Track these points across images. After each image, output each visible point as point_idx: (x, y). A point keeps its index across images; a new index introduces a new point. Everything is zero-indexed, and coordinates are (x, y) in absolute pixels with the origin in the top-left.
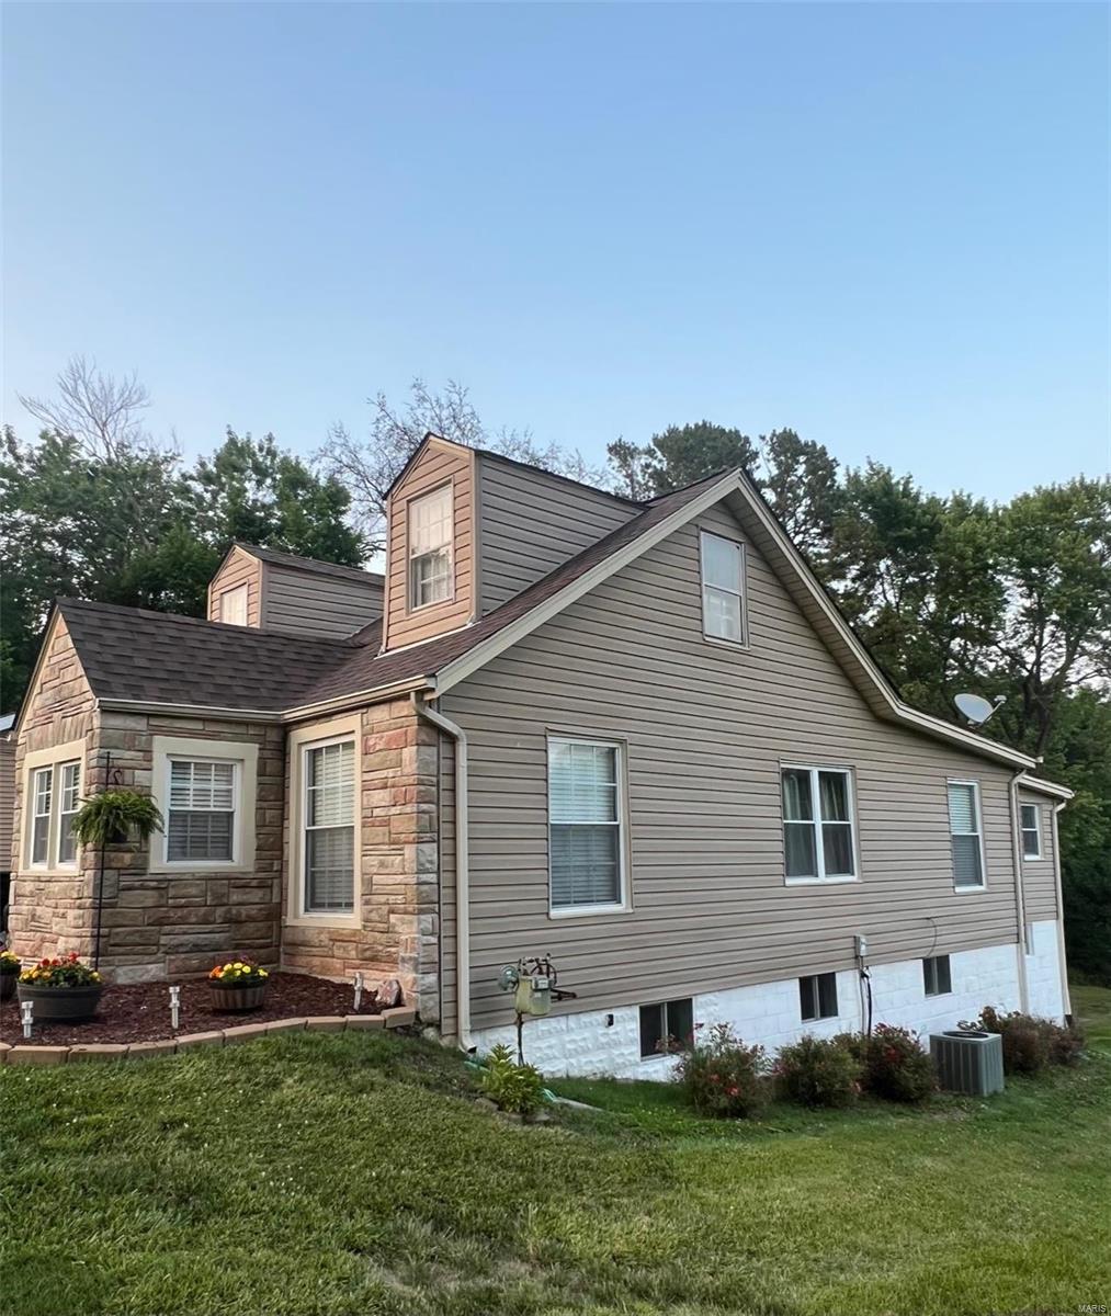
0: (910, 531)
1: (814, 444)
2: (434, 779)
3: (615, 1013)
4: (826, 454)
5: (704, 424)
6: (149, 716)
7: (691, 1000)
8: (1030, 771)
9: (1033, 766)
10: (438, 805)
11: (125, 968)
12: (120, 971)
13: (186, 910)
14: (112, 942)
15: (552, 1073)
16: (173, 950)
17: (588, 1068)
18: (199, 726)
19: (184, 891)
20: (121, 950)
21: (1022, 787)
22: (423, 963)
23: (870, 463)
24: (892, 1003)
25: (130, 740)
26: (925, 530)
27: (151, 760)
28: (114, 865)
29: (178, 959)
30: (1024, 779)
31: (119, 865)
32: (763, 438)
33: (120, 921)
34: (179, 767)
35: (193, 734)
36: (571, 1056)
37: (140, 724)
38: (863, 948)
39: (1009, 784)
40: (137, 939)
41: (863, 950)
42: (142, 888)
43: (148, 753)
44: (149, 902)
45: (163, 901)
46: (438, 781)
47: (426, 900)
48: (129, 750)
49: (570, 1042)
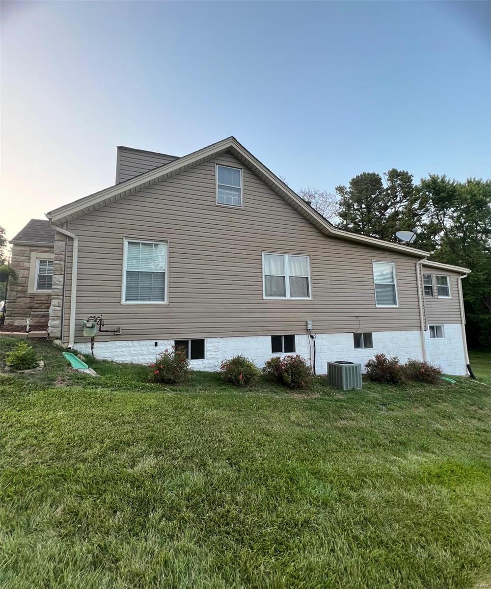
0: (444, 194)
1: (404, 171)
2: (64, 253)
3: (159, 342)
4: (408, 174)
5: (364, 173)
6: (30, 246)
7: (204, 340)
8: (429, 259)
9: (429, 255)
10: (65, 262)
11: (18, 321)
12: (16, 321)
13: (40, 304)
14: (13, 312)
15: (123, 361)
16: (36, 316)
17: (143, 361)
18: (48, 249)
19: (39, 299)
20: (16, 315)
21: (425, 266)
22: (52, 316)
23: (430, 176)
24: (332, 350)
25: (22, 254)
26: (451, 193)
27: (30, 260)
28: (15, 290)
29: (37, 319)
30: (425, 262)
31: (17, 290)
32: (385, 174)
33: (16, 306)
34: (42, 262)
35: (46, 252)
36: (134, 356)
37: (27, 249)
38: (310, 326)
39: (416, 264)
40: (22, 312)
41: (310, 327)
42: (24, 297)
43: (29, 257)
44: (27, 302)
45: (32, 301)
46: (65, 254)
47: (56, 294)
48: (22, 256)
49: (133, 350)
